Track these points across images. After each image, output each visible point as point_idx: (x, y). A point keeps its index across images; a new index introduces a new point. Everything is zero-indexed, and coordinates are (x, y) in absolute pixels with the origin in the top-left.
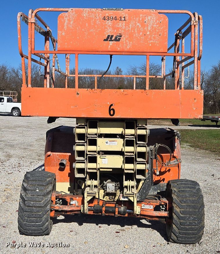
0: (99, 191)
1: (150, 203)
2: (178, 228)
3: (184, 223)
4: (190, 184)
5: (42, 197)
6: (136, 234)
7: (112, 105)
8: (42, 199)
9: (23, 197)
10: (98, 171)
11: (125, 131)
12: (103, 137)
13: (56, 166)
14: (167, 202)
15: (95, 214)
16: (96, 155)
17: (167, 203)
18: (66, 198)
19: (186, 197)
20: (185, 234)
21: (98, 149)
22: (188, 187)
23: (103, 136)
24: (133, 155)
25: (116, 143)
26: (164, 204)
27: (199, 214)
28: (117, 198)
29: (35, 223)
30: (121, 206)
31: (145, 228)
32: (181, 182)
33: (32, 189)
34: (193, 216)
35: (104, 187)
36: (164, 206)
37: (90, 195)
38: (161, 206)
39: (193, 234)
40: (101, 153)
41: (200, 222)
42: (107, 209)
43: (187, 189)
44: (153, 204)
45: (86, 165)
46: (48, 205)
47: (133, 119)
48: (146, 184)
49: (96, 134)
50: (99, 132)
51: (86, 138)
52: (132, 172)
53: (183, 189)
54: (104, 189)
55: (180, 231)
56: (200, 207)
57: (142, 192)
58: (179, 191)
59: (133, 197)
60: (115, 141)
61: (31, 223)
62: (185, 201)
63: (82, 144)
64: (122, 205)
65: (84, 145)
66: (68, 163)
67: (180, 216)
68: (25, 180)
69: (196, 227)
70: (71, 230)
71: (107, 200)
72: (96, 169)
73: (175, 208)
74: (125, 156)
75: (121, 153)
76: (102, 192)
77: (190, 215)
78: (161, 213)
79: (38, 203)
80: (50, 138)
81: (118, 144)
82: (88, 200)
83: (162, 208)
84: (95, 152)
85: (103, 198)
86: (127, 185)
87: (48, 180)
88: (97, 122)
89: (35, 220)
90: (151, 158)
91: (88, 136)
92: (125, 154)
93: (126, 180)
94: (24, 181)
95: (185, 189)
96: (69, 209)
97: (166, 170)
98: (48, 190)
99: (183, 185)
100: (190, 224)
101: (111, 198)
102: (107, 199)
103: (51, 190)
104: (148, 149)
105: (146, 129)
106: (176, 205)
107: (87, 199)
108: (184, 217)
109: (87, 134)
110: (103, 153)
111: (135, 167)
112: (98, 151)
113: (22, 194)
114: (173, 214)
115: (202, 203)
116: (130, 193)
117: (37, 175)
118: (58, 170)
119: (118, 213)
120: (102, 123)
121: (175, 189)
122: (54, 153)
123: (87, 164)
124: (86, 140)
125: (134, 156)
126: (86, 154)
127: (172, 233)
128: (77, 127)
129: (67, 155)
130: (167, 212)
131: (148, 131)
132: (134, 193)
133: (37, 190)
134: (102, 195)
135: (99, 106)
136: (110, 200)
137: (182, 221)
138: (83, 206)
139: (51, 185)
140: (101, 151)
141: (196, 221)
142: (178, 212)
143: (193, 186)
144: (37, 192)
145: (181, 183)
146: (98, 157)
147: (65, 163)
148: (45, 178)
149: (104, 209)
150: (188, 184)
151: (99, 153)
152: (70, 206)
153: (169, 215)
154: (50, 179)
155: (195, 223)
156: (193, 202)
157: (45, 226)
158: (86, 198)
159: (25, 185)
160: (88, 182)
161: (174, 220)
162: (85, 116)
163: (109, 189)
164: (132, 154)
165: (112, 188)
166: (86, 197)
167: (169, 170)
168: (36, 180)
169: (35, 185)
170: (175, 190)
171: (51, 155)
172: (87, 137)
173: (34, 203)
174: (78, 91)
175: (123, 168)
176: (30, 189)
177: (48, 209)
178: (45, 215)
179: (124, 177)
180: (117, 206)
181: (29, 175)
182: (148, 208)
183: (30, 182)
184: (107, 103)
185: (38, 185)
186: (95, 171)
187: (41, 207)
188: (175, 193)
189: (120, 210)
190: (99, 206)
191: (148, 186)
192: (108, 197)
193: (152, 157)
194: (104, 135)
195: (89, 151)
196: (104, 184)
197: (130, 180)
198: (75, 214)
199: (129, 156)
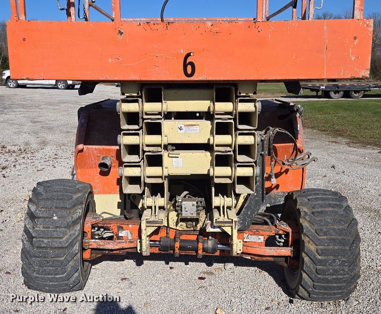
0: (168, 214)
1: (259, 231)
2: (311, 279)
3: (324, 270)
4: (332, 200)
5: (64, 229)
6: (233, 280)
7: (188, 55)
8: (65, 234)
9: (29, 231)
10: (165, 179)
11: (215, 106)
12: (173, 118)
13: (95, 168)
14: (289, 230)
15: (163, 252)
16: (161, 152)
17: (289, 233)
18: (110, 227)
19: (327, 224)
20: (325, 288)
21: (165, 141)
22: (330, 205)
23: (173, 115)
24: (230, 152)
25: (198, 129)
26: (282, 233)
27: (352, 254)
28: (199, 226)
29: (53, 276)
30: (208, 238)
31: (246, 268)
32: (314, 195)
33: (45, 215)
34: (339, 257)
35: (177, 208)
36: (283, 236)
37: (152, 225)
38: (277, 237)
39: (340, 288)
40: (170, 147)
41: (353, 269)
42: (183, 244)
43: (327, 209)
44: (264, 233)
45: (142, 172)
46: (76, 243)
47: (231, 82)
48: (251, 200)
49: (160, 114)
50: (165, 109)
51: (141, 120)
52: (228, 181)
53: (320, 210)
54: (176, 211)
55: (315, 283)
56: (354, 240)
57: (244, 214)
58: (313, 213)
59: (232, 227)
60: (195, 125)
61: (46, 276)
62: (325, 232)
63: (134, 132)
64: (210, 237)
65: (138, 134)
66: (115, 162)
67: (316, 258)
68: (33, 199)
69: (345, 276)
70: (122, 276)
71: (183, 229)
72: (161, 177)
73: (306, 244)
74: (216, 153)
75: (207, 147)
76: (173, 215)
77: (335, 256)
78: (279, 251)
79: (56, 242)
80: (83, 120)
81: (201, 131)
82: (149, 234)
83: (280, 240)
84: (160, 146)
85: (176, 226)
86: (219, 205)
87: (75, 197)
88: (161, 89)
89: (52, 270)
90: (261, 155)
91: (145, 117)
92: (216, 148)
93: (216, 195)
94: (30, 200)
95: (323, 209)
96: (116, 247)
97: (282, 171)
98: (76, 216)
99: (320, 202)
100: (336, 272)
101: (189, 226)
102: (183, 227)
103: (81, 216)
104: (258, 139)
105: (254, 101)
106: (308, 239)
107: (147, 231)
108: (324, 259)
109: (142, 112)
110: (174, 148)
111: (233, 172)
112: (164, 145)
113: (27, 226)
114: (304, 254)
115: (355, 234)
116: (225, 220)
117: (54, 188)
118: (98, 175)
119: (203, 251)
120: (172, 92)
121: (305, 209)
122: (90, 146)
123: (144, 170)
124: (141, 125)
125: (232, 153)
126: (143, 150)
127: (300, 287)
128: (124, 101)
129: (112, 149)
130: (290, 248)
131: (259, 105)
132: (232, 220)
133: (55, 218)
134: (174, 221)
135: (164, 58)
136: (188, 229)
137: (319, 267)
138: (139, 242)
139: (80, 207)
140: (169, 144)
141: (346, 266)
142: (312, 252)
143: (338, 203)
144: (55, 220)
145: (314, 197)
146: (165, 154)
147: (108, 163)
148: (70, 194)
149: (177, 245)
150: (328, 199)
151: (166, 147)
152: (117, 241)
153: (293, 254)
154: (79, 195)
155: (343, 270)
156: (340, 232)
157: (73, 279)
158: (144, 232)
159: (33, 208)
160: (148, 201)
161: (305, 266)
162: (138, 79)
163: (187, 211)
164: (228, 149)
165: (191, 210)
166: (145, 230)
167: (287, 171)
168: (52, 199)
169: (51, 208)
170: (305, 212)
171: (85, 149)
172: (144, 119)
173: (49, 242)
174: (121, 27)
175: (211, 174)
176: (41, 215)
177: (77, 252)
178: (71, 262)
179: (213, 189)
180: (200, 240)
181: (40, 189)
182: (255, 240)
183: (42, 203)
184: (180, 50)
185: (56, 208)
186: (160, 181)
187: (63, 248)
188: (307, 217)
189: (206, 246)
190: (168, 240)
191: (256, 204)
192: (184, 224)
193: (263, 153)
194: (175, 114)
195: (148, 146)
196: (176, 202)
197: (225, 196)
198: (127, 252)
199: (223, 152)
